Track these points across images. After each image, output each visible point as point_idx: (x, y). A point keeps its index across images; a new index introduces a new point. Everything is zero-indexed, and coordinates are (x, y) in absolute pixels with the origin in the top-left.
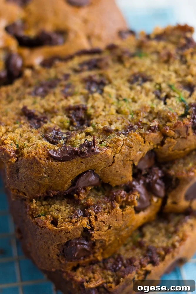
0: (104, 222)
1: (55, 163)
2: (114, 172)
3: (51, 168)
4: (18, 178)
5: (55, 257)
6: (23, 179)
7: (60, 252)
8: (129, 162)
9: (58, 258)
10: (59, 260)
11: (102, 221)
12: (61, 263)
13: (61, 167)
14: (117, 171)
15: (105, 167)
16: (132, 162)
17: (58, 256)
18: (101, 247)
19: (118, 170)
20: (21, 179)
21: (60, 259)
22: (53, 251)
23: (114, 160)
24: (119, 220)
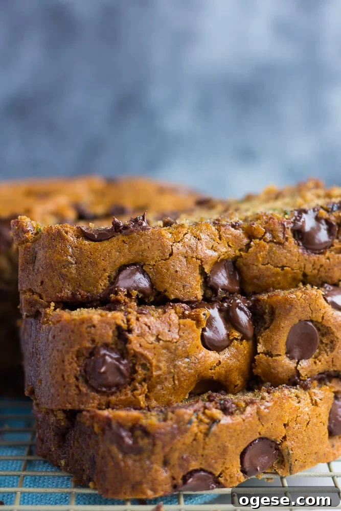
0: (149, 327)
1: (87, 242)
2: (172, 270)
3: (81, 248)
4: (33, 270)
5: (72, 380)
6: (41, 269)
7: (80, 371)
8: (194, 259)
9: (77, 384)
10: (77, 387)
11: (146, 325)
12: (80, 391)
13: (94, 248)
14: (176, 271)
15: (159, 261)
16: (200, 261)
17: (77, 379)
18: (144, 380)
19: (178, 269)
20: (38, 270)
21: (80, 385)
22: (69, 367)
23: (172, 249)
24: (173, 332)
